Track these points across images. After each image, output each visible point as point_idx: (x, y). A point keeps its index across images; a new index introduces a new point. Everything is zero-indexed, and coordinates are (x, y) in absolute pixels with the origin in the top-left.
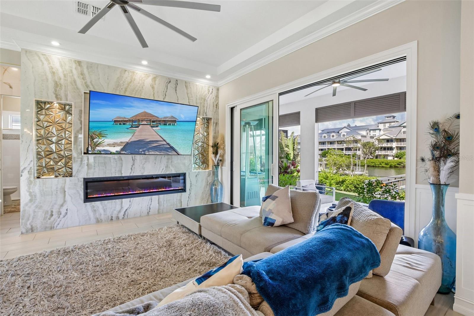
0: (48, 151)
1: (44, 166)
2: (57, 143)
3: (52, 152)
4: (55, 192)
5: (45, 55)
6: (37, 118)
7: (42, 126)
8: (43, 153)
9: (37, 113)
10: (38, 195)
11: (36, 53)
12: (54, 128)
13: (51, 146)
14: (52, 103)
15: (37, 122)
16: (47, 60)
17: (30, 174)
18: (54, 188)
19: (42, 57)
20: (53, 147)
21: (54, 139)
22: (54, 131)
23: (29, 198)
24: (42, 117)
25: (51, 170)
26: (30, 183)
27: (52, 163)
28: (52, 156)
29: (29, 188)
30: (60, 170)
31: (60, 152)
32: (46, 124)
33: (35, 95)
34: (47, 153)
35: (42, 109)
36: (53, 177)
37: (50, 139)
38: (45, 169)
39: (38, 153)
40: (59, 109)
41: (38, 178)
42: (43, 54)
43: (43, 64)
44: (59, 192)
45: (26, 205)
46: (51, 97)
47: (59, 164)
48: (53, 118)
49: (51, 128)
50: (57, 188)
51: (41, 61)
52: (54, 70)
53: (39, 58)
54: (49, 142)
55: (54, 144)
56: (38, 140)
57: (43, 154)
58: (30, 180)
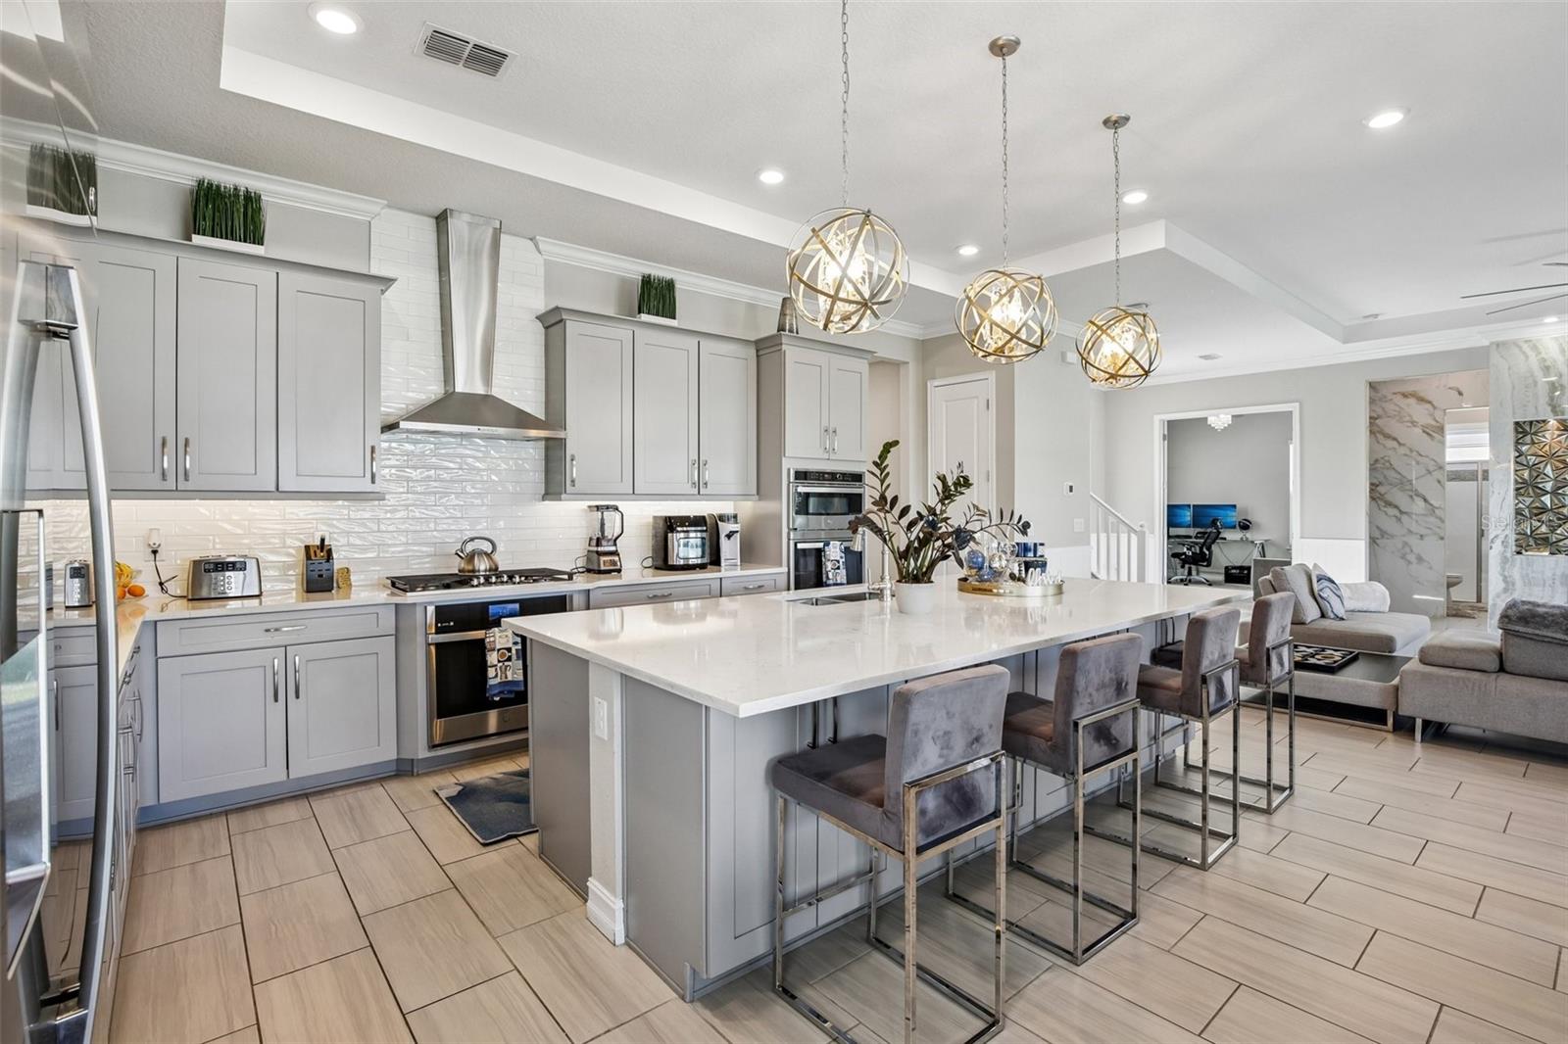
0: (1537, 508)
1: (1529, 533)
2: (1554, 493)
3: (1543, 510)
4: (1551, 582)
5: (1530, 341)
6: (1517, 450)
7: (1525, 463)
8: (1526, 510)
9: (1517, 442)
10: (1519, 584)
11: (1515, 343)
12: (1549, 466)
13: (1543, 499)
14: (1544, 421)
15: (1517, 457)
16: (1535, 348)
17: (1506, 547)
18: (1548, 574)
19: (1525, 347)
20: (1547, 499)
21: (1549, 486)
22: (1548, 470)
23: (1503, 585)
24: (1524, 448)
25: (1543, 542)
26: (1505, 560)
27: (1544, 529)
28: (1544, 517)
29: (1503, 569)
30: (1561, 544)
31: (1561, 510)
32: (1532, 460)
33: (1514, 413)
34: (1535, 511)
35: (1525, 433)
36: (1547, 554)
37: (1540, 486)
38: (1531, 539)
39: (1518, 512)
40: (1558, 429)
41: (1519, 553)
42: (1526, 341)
43: (1527, 357)
44: (1557, 583)
45: (1498, 596)
46: (1544, 413)
47: (1558, 532)
48: (1547, 447)
49: (1542, 466)
50: (1554, 575)
51: (1524, 353)
52: (1548, 363)
53: (1520, 348)
54: (1539, 491)
55: (1549, 496)
56: (1517, 489)
57: (1527, 512)
58: (1506, 557)
